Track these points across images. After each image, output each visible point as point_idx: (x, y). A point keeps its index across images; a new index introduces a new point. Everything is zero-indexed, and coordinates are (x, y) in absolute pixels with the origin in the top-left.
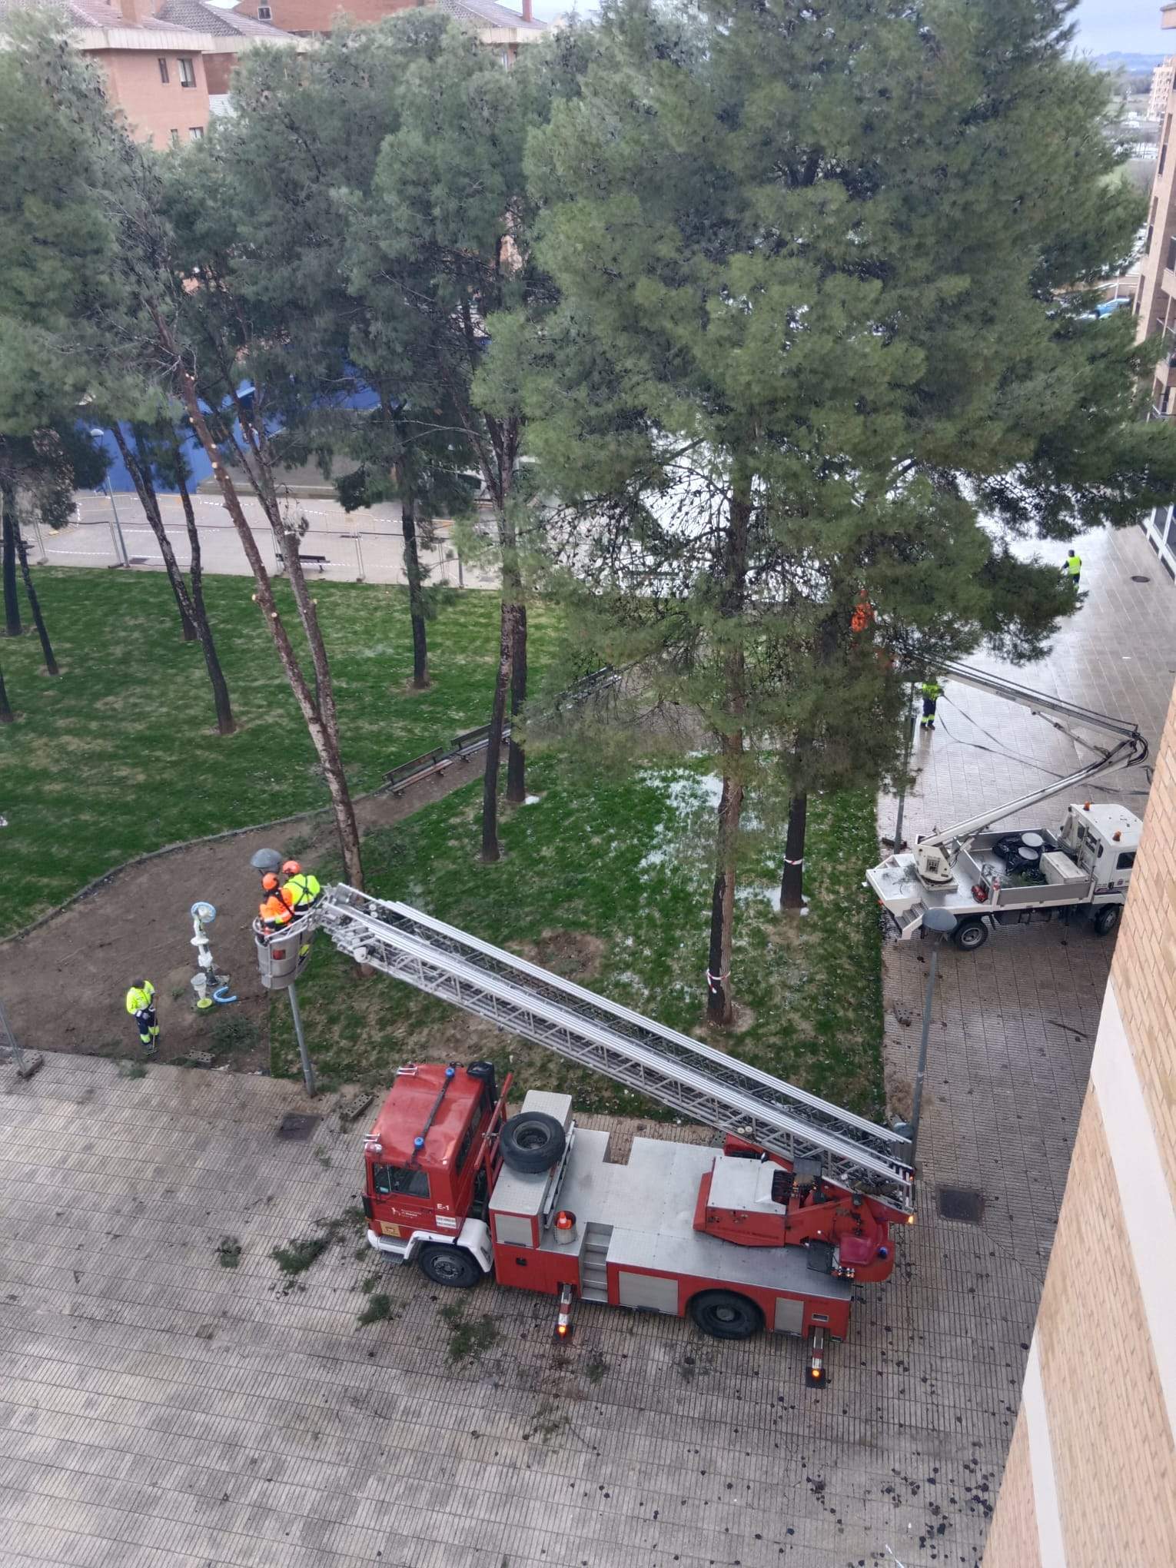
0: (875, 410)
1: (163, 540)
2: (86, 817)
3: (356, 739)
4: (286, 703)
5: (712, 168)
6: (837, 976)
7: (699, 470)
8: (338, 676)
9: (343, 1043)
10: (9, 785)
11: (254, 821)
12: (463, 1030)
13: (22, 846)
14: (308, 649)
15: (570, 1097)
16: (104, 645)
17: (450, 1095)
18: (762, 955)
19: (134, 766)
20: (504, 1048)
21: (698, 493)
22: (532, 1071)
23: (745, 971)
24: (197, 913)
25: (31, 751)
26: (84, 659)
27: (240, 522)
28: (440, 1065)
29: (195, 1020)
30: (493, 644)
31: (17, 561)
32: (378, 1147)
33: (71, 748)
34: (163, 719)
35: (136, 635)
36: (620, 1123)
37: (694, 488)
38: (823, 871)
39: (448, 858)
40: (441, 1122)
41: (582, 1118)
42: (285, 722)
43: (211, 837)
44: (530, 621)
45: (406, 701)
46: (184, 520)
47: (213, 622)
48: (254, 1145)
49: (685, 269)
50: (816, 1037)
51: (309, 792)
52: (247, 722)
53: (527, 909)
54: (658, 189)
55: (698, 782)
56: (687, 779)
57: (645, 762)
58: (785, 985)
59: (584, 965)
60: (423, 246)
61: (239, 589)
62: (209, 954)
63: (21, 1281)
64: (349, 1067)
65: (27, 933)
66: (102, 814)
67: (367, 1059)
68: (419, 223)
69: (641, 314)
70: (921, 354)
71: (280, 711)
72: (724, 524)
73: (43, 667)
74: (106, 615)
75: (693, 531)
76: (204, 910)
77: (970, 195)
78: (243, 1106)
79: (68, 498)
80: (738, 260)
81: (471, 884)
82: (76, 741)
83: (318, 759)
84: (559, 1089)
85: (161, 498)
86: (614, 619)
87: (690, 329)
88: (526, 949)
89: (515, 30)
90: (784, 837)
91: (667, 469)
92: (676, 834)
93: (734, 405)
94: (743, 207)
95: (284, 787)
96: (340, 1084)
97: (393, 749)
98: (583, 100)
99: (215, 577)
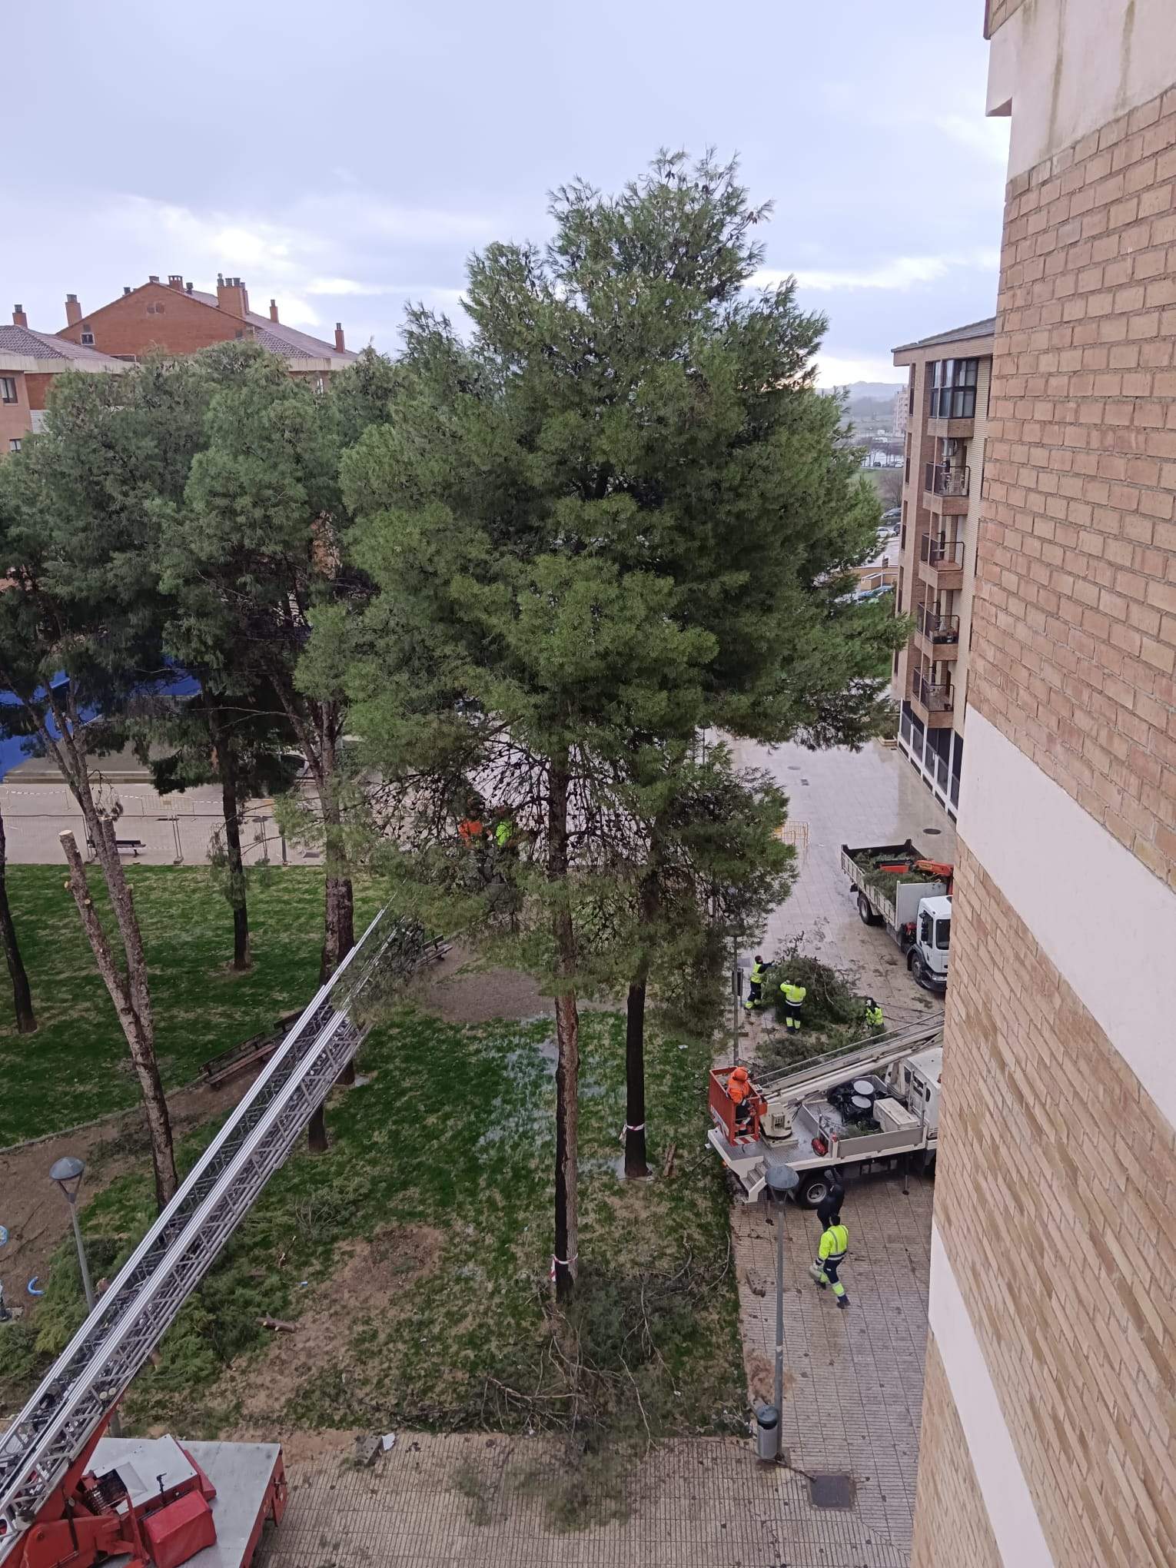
0: (676, 687)
3: (172, 1028)
4: (95, 995)
5: (514, 483)
7: (517, 745)
8: (153, 962)
11: (54, 1128)
12: (288, 1349)
18: (610, 1232)
20: (335, 1365)
21: (518, 765)
22: (367, 1389)
23: (593, 1251)
30: (318, 920)
36: (467, 1440)
37: (514, 760)
38: (666, 1135)
42: (92, 1015)
44: (356, 895)
45: (225, 985)
47: (15, 914)
49: (495, 568)
51: (117, 1091)
52: (49, 1018)
54: (466, 501)
55: (535, 1050)
56: (524, 1047)
57: (479, 1034)
58: (635, 1263)
59: (421, 1261)
60: (231, 549)
61: (45, 879)
68: (227, 530)
69: (457, 607)
70: (713, 638)
71: (88, 1004)
72: (544, 793)
75: (515, 800)
77: (742, 505)
80: (542, 559)
81: (296, 1180)
83: (128, 1054)
87: (503, 619)
88: (358, 1249)
89: (328, 360)
90: (624, 1102)
91: (487, 744)
92: (515, 1106)
93: (548, 685)
94: (545, 515)
95: (88, 1087)
96: (149, 1425)
97: (211, 1037)
98: (393, 424)
99: (20, 868)
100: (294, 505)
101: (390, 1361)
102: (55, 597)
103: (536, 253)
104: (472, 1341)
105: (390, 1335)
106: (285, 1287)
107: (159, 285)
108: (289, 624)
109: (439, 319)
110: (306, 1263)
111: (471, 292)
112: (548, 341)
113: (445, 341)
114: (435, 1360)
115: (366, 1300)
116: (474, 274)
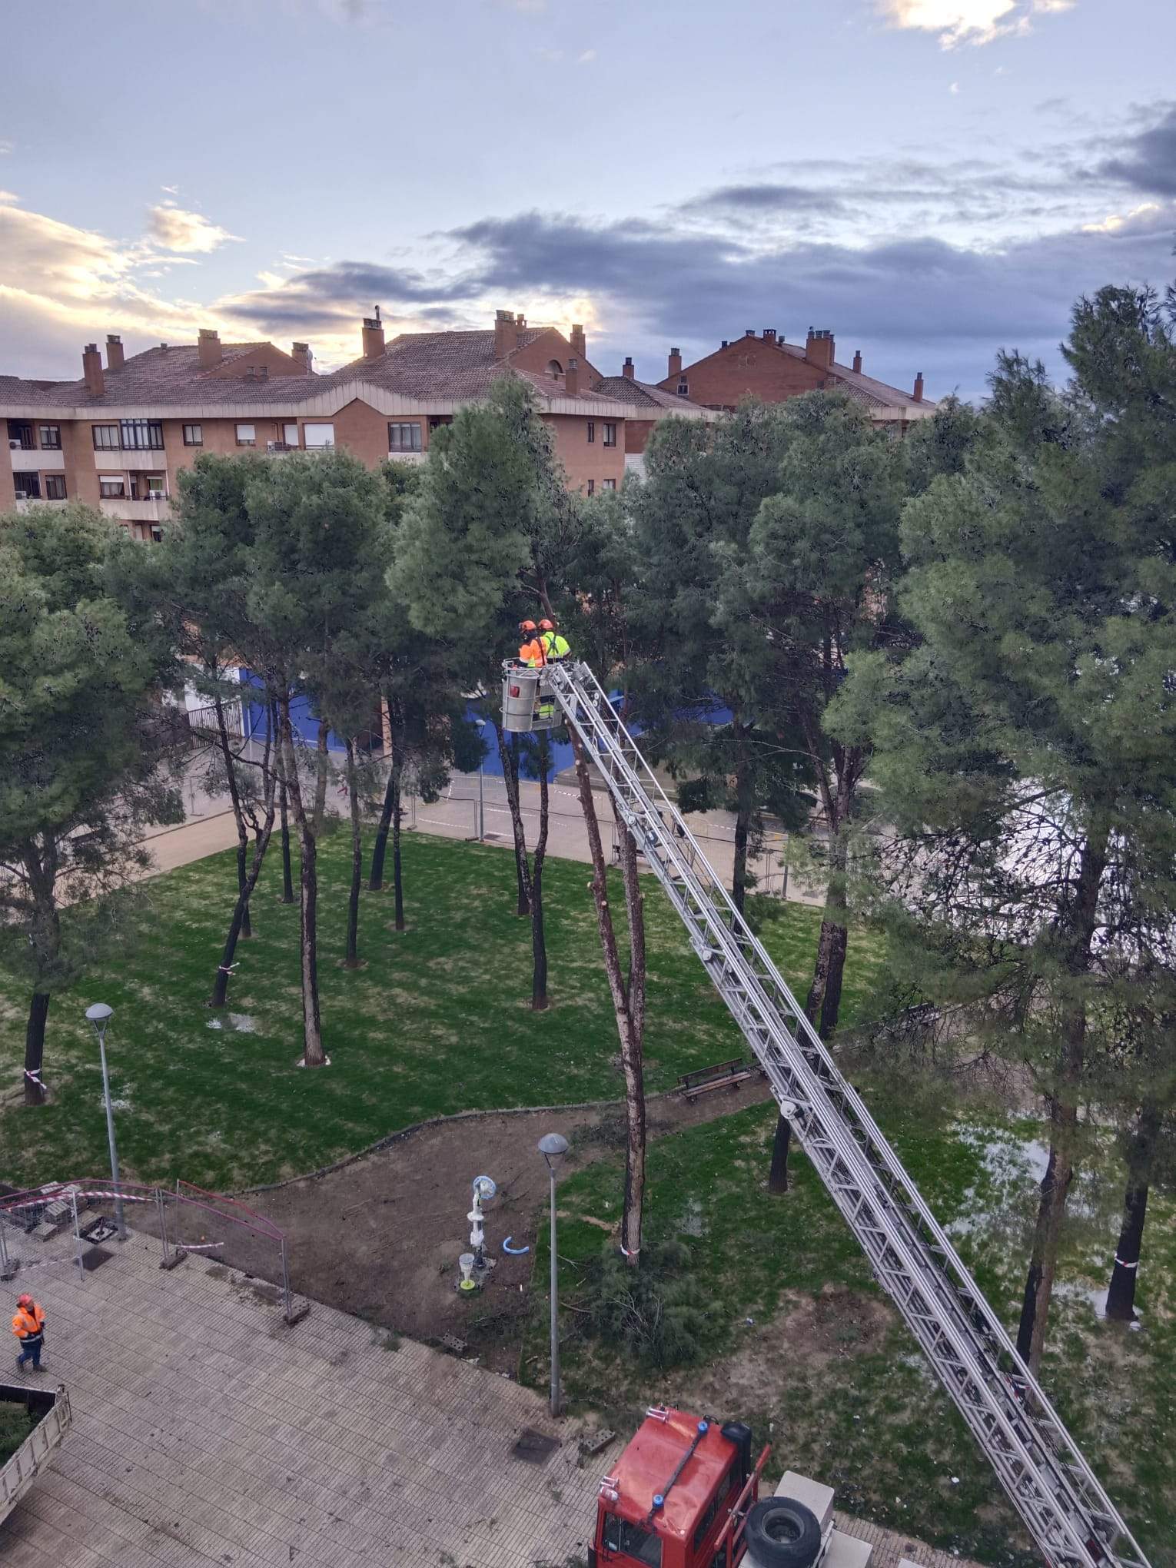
1: (517, 822)
2: (398, 1069)
3: (659, 1035)
4: (598, 988)
5: (1091, 539)
6: (1168, 1414)
7: (1050, 819)
8: (651, 969)
9: (596, 1363)
10: (340, 1027)
11: (548, 1102)
12: (722, 1379)
13: (338, 1088)
14: (627, 939)
15: (832, 1491)
16: (448, 909)
17: (699, 1455)
18: (1078, 1369)
19: (450, 1026)
20: (765, 1412)
21: (1047, 841)
22: (792, 1448)
23: (1055, 1385)
24: (478, 1186)
25: (366, 998)
26: (429, 919)
27: (590, 814)
28: (692, 1415)
29: (455, 1302)
30: (809, 960)
31: (392, 825)
32: (614, 1495)
33: (399, 1000)
34: (485, 986)
35: (477, 903)
36: (886, 1536)
37: (1043, 835)
38: (1161, 1281)
39: (733, 1179)
40: (685, 1484)
41: (843, 1518)
42: (594, 1006)
43: (505, 1110)
44: (850, 943)
45: (712, 1004)
46: (539, 806)
47: (545, 900)
48: (487, 1457)
49: (1055, 627)
50: (1136, 1486)
51: (605, 1081)
52: (559, 1001)
53: (809, 1255)
54: (1032, 555)
55: (1019, 1148)
56: (1007, 1142)
57: (960, 1114)
58: (1102, 1412)
59: (866, 1335)
60: (783, 591)
61: (573, 873)
62: (481, 1232)
63: (239, 1542)
64: (597, 1392)
65: (323, 1174)
66: (412, 1070)
67: (617, 1387)
68: (781, 571)
69: (1004, 665)
71: (591, 995)
72: (1073, 875)
73: (392, 922)
74: (455, 882)
75: (1040, 877)
76: (485, 1185)
78: (486, 1409)
79: (444, 775)
80: (1113, 623)
81: (753, 1213)
82: (405, 994)
83: (620, 1050)
84: (820, 1477)
85: (523, 784)
86: (944, 959)
87: (1056, 681)
88: (804, 1301)
89: (904, 409)
90: (1117, 1231)
91: (1015, 813)
92: (988, 1203)
93: (1100, 758)
94: (1121, 575)
95: (582, 1072)
96: (585, 1410)
97: (693, 1051)
98: (965, 475)
99: (556, 860)
100: (850, 551)
101: (820, 1426)
103: (1154, 296)
104: (906, 1435)
105: (822, 1401)
106: (728, 1316)
107: (754, 339)
108: (828, 666)
109: (1033, 365)
110: (751, 1300)
111: (1073, 337)
112: (1155, 388)
113: (1035, 388)
114: (865, 1441)
115: (805, 1356)
116: (1079, 318)
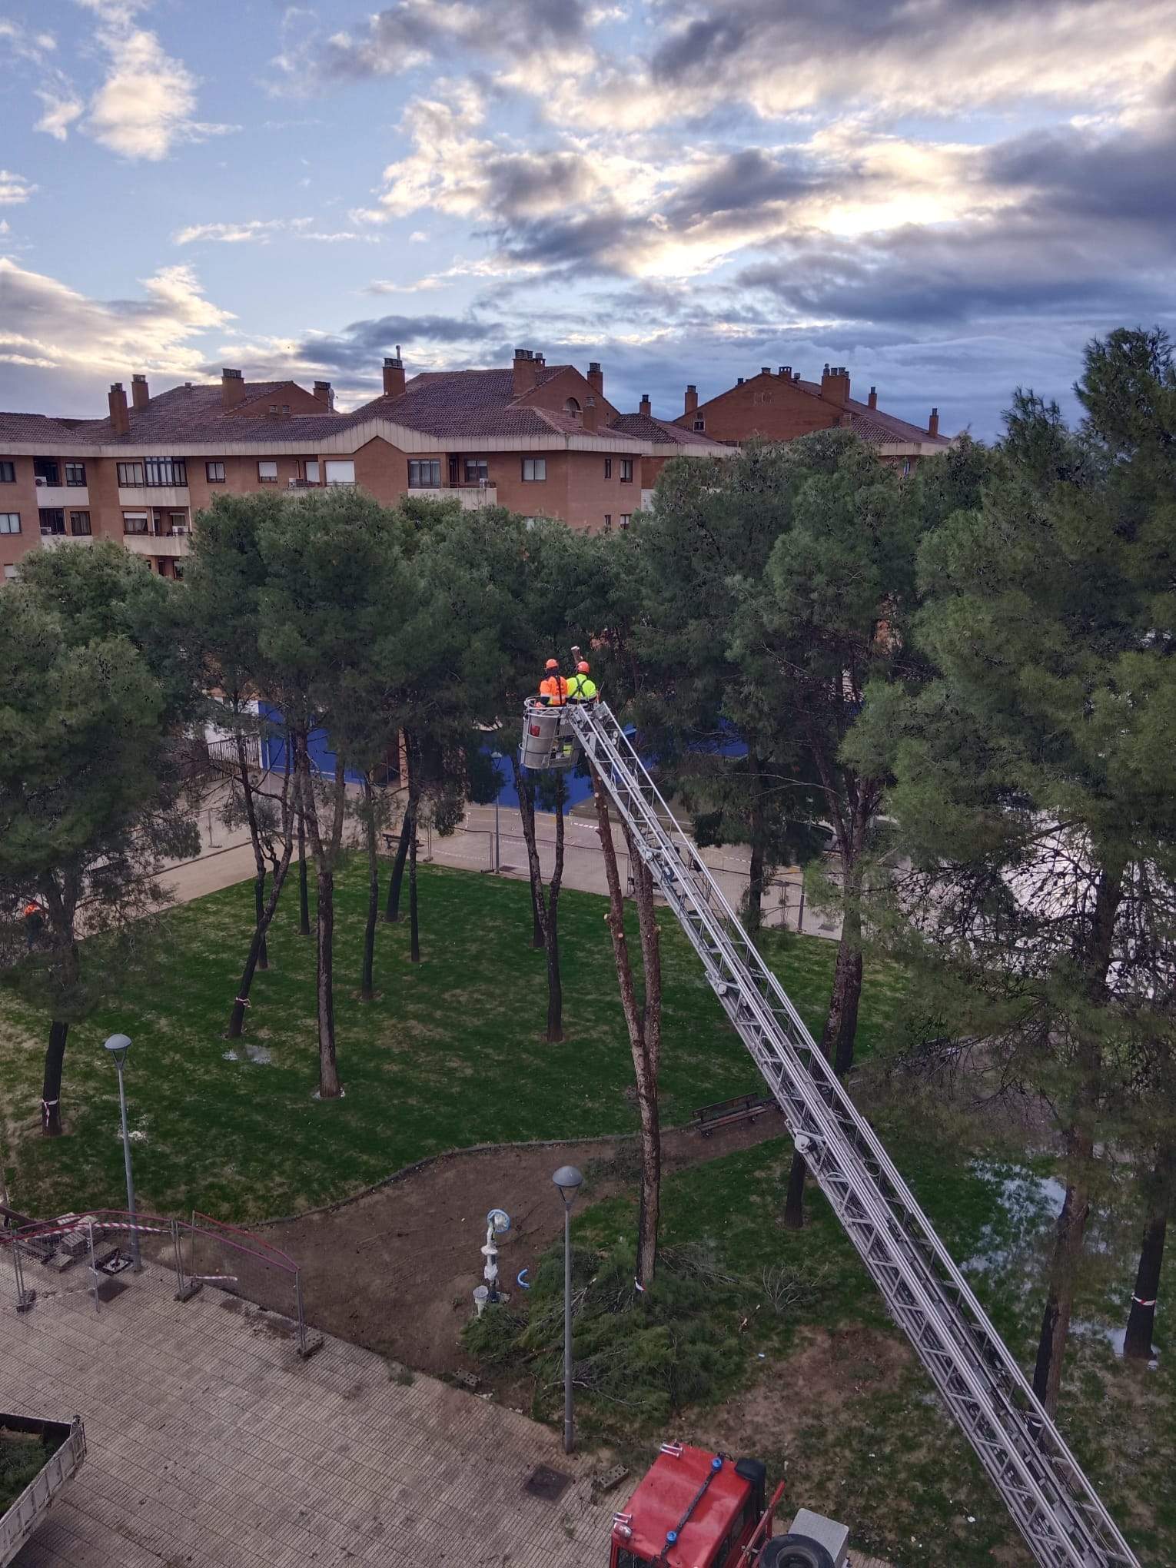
1: (533, 855)
2: (412, 1101)
3: (675, 1068)
4: (613, 1020)
5: (1104, 575)
7: (1065, 853)
8: (667, 1002)
10: (355, 1059)
11: (562, 1135)
12: (736, 1416)
13: (353, 1120)
14: (644, 972)
15: (847, 1528)
16: (463, 941)
17: (713, 1490)
18: (1096, 1408)
19: (465, 1059)
20: (780, 1450)
21: (1062, 875)
22: (807, 1486)
23: (1072, 1424)
24: (493, 1220)
25: (381, 1030)
26: (444, 951)
27: (608, 848)
28: (707, 1452)
30: (824, 994)
31: (408, 857)
32: (627, 1531)
33: (415, 1032)
34: (500, 1019)
35: (492, 935)
37: (1058, 869)
39: (748, 1214)
40: (699, 1520)
41: (858, 1557)
42: (609, 1039)
43: (519, 1143)
44: (866, 976)
45: (727, 1038)
46: (554, 838)
47: (560, 933)
48: (500, 1492)
49: (1069, 660)
50: (1155, 1528)
51: (620, 1115)
52: (573, 1034)
54: (1046, 590)
56: (1024, 1179)
57: (977, 1151)
58: (1120, 1452)
59: (882, 1373)
60: (799, 624)
61: (589, 906)
62: (495, 1266)
64: (611, 1428)
65: (338, 1207)
66: (427, 1102)
67: (632, 1424)
68: (799, 605)
69: (1020, 699)
71: (606, 1028)
72: (1089, 908)
73: (408, 954)
74: (470, 914)
75: (1056, 911)
76: (500, 1218)
78: (499, 1445)
79: (460, 809)
80: (1128, 658)
81: (768, 1249)
82: (420, 1026)
83: (635, 1083)
84: (835, 1515)
85: (539, 815)
87: (1072, 715)
88: (819, 1338)
89: (918, 444)
90: (1134, 1269)
91: (1031, 846)
93: (1115, 792)
94: (1134, 611)
95: (597, 1105)
96: (598, 1446)
97: (708, 1085)
98: (981, 510)
99: (571, 892)
100: (866, 585)
101: (835, 1464)
102: (637, 656)
103: (1167, 338)
104: (922, 1473)
105: (838, 1438)
106: (742, 1353)
107: (771, 376)
108: (840, 700)
109: (1048, 405)
110: (767, 1337)
111: (1086, 378)
112: (1166, 428)
113: (1050, 427)
114: (880, 1479)
115: (820, 1394)
116: (1091, 359)
